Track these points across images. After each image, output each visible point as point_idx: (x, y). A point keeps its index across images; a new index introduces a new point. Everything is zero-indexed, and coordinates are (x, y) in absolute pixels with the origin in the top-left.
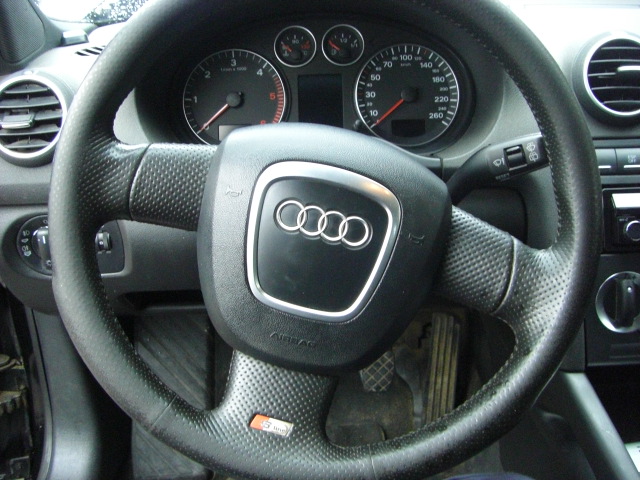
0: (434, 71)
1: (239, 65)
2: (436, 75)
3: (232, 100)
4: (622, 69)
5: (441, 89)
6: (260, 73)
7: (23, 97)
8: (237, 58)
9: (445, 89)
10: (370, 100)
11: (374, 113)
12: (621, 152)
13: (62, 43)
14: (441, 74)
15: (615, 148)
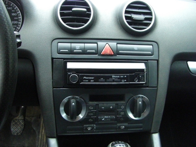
0: (13, 11)
2: (13, 12)
4: (73, 9)
5: (15, 18)
9: (17, 18)
12: (73, 45)
14: (15, 12)
15: (71, 43)
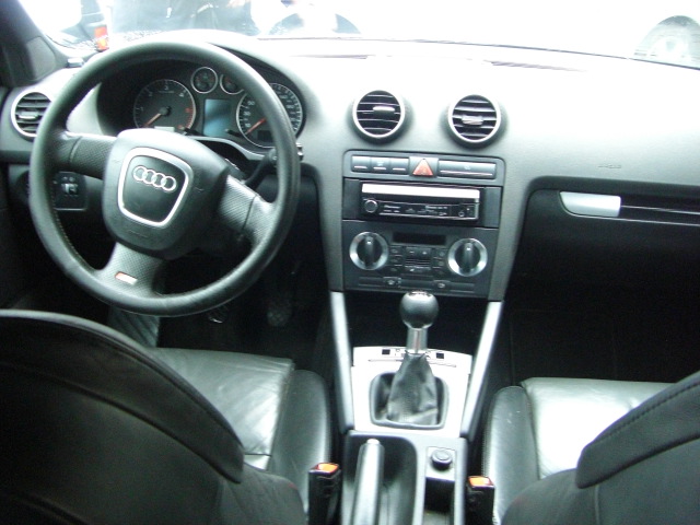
1: (170, 89)
3: (164, 111)
4: (375, 108)
6: (182, 95)
7: (33, 101)
8: (169, 85)
9: (295, 113)
10: (247, 117)
11: (248, 125)
13: (68, 66)
14: (293, 103)
15: (371, 156)
